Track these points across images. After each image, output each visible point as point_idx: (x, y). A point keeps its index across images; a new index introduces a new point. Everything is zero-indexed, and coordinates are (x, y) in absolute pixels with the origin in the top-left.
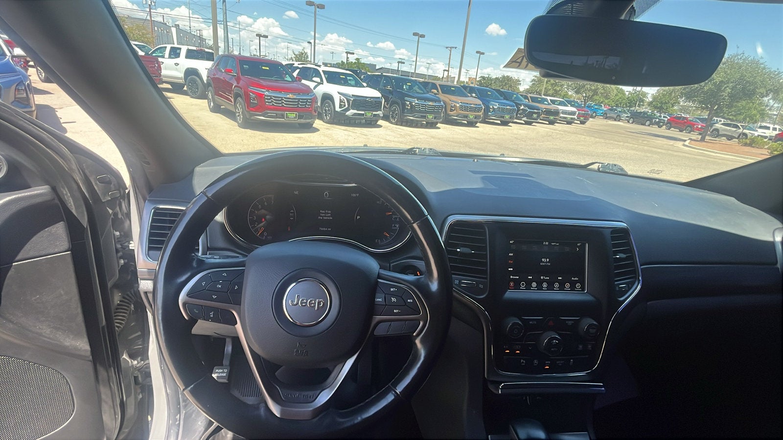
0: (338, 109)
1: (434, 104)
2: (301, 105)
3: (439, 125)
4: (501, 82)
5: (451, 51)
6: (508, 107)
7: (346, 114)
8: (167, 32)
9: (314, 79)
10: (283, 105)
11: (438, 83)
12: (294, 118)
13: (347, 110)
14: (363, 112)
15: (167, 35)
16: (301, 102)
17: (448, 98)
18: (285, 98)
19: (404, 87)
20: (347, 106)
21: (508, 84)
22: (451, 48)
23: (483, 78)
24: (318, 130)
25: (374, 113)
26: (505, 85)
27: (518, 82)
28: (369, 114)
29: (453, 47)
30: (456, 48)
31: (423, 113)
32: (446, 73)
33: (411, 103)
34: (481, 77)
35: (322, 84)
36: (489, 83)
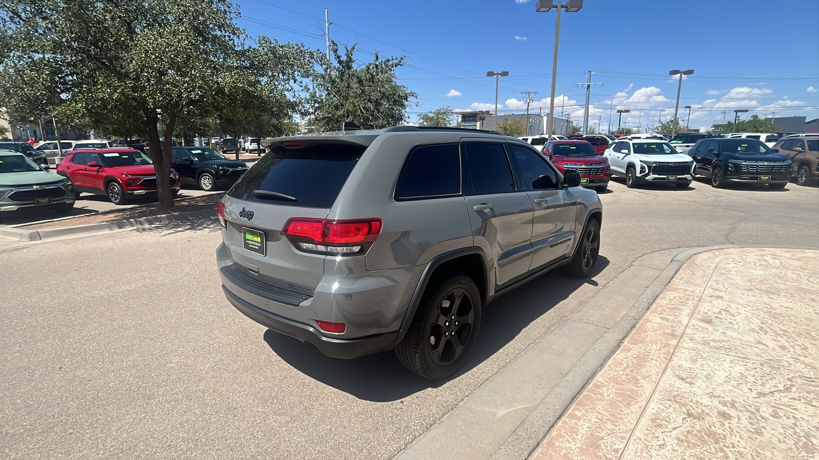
0: (638, 175)
7: (647, 178)
8: (539, 121)
9: (623, 151)
12: (586, 182)
13: (648, 175)
14: (665, 176)
15: (539, 124)
19: (739, 149)
20: (647, 171)
24: (610, 192)
25: (678, 177)
28: (672, 178)
31: (754, 175)
33: (735, 164)
35: (630, 154)
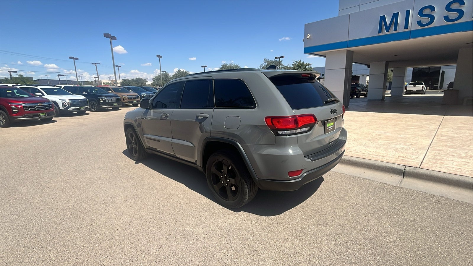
0: (62, 108)
1: (116, 98)
2: (46, 108)
3: (120, 108)
4: (136, 81)
5: (96, 66)
6: (151, 95)
7: (68, 110)
10: (36, 110)
11: (111, 87)
12: (45, 116)
14: (79, 108)
16: (46, 107)
17: (120, 94)
18: (36, 106)
19: (94, 92)
20: (67, 106)
21: (140, 82)
22: (96, 64)
23: (124, 80)
25: (85, 107)
26: (139, 83)
27: (145, 81)
28: (82, 108)
29: (97, 63)
30: (99, 63)
31: (111, 103)
32: (97, 79)
33: (102, 99)
34: (123, 80)
35: (44, 96)
36: (128, 83)
